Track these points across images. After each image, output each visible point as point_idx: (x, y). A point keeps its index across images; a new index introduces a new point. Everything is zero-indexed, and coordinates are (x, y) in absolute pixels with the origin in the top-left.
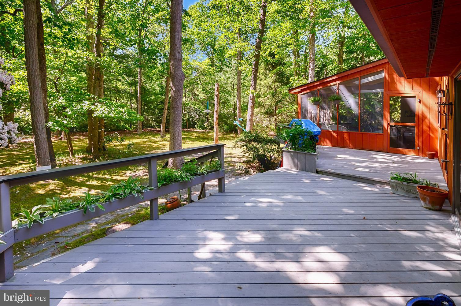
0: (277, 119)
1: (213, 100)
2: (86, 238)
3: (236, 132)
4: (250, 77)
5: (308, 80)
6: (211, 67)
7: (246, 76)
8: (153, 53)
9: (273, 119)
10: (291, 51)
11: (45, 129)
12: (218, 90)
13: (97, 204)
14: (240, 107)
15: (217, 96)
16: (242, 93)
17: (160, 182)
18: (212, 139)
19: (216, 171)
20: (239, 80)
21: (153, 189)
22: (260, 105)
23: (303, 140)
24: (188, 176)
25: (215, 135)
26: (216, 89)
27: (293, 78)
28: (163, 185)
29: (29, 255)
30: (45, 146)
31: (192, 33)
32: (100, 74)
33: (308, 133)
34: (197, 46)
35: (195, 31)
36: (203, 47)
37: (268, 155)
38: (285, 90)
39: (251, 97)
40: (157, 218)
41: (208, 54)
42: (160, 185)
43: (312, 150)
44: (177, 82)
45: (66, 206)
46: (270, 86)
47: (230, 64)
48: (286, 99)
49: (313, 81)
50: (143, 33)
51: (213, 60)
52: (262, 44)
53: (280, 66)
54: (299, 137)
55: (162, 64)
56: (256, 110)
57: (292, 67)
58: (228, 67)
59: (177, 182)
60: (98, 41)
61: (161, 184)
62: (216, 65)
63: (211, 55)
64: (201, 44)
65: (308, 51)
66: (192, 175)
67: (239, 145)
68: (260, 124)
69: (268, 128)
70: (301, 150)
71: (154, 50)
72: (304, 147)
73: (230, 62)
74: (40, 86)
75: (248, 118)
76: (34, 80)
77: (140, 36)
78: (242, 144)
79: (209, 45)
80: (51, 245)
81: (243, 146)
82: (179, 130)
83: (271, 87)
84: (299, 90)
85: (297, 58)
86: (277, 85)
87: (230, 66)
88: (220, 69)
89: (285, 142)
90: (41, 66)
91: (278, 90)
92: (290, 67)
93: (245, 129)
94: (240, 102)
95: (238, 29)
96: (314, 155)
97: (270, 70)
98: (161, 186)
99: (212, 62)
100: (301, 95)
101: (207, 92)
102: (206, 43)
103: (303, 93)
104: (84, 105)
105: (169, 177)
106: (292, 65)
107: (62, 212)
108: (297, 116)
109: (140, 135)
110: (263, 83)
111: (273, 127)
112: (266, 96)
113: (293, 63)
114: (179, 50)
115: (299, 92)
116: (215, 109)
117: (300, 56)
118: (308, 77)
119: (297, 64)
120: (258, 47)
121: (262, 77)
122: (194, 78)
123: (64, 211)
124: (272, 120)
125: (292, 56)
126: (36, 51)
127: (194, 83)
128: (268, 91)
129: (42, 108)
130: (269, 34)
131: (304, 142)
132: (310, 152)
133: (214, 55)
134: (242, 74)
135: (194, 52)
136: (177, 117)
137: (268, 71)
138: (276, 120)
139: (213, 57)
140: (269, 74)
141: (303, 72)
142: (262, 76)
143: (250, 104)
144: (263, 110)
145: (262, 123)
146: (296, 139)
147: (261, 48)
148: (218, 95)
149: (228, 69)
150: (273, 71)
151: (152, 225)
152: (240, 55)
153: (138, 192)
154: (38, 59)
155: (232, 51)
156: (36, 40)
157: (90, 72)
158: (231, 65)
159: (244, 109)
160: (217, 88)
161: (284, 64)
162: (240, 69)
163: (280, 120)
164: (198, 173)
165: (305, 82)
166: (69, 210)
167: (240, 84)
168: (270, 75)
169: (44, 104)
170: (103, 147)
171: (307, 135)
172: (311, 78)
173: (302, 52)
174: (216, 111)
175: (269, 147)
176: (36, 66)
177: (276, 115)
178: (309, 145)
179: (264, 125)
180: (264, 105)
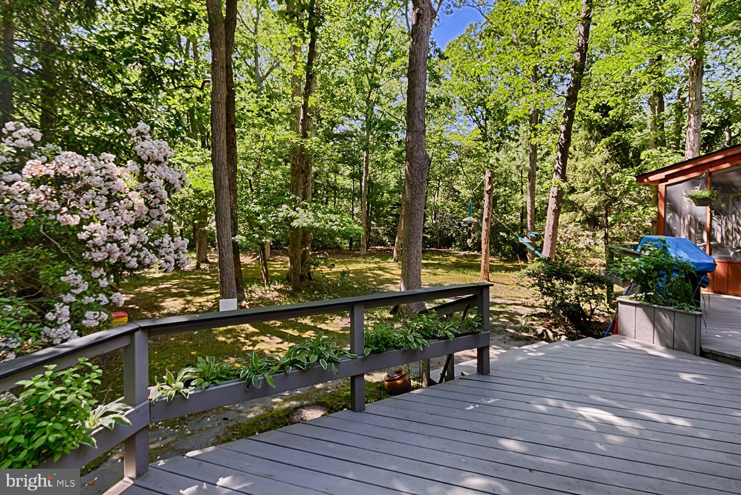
0: (610, 233)
1: (482, 198)
2: (262, 420)
3: (524, 258)
4: (556, 154)
5: (683, 155)
6: (481, 142)
7: (548, 154)
8: (387, 126)
9: (600, 234)
10: (644, 101)
11: (231, 245)
12: (490, 182)
13: (266, 375)
14: (533, 211)
15: (490, 192)
16: (537, 186)
17: (368, 347)
18: (477, 268)
19: (472, 333)
20: (533, 161)
21: (355, 358)
22: (574, 207)
23: (668, 282)
24: (419, 340)
25: (483, 261)
26: (487, 180)
27: (648, 151)
28: (373, 352)
29: (189, 432)
30: (231, 271)
31: (451, 87)
32: (307, 163)
33: (681, 267)
34: (459, 108)
35: (455, 83)
36: (468, 109)
37: (586, 307)
38: (629, 178)
39: (555, 192)
40: (362, 410)
41: (478, 120)
42: (367, 351)
43: (692, 304)
44: (415, 170)
45: (222, 373)
46: (595, 170)
47: (516, 134)
48: (630, 195)
49: (696, 156)
50: (373, 97)
51: (486, 131)
52: (580, 91)
53: (619, 130)
54: (659, 276)
55: (400, 142)
56: (564, 218)
57: (646, 131)
58: (513, 140)
59: (399, 348)
60: (305, 114)
61: (370, 350)
62: (491, 139)
63: (482, 123)
64: (465, 105)
65: (685, 95)
66: (426, 338)
67: (525, 283)
68: (572, 242)
69: (590, 250)
70: (663, 302)
71: (388, 121)
72: (669, 297)
73: (517, 130)
74: (228, 186)
75: (548, 232)
76: (221, 177)
77: (368, 101)
78: (533, 282)
79: (479, 105)
80: (217, 422)
81: (533, 286)
82: (418, 251)
83: (598, 173)
84: (662, 176)
85: (659, 112)
86: (612, 168)
87: (517, 137)
88: (497, 145)
89: (625, 283)
90: (231, 157)
91: (613, 177)
92: (641, 131)
93: (541, 252)
94: (533, 202)
95: (531, 67)
96: (696, 316)
97: (597, 140)
98: (370, 354)
99: (485, 135)
100: (666, 186)
101: (472, 186)
102: (475, 101)
103: (670, 181)
104: (281, 210)
105: (384, 339)
106: (645, 126)
107: (215, 383)
108: (655, 228)
109: (364, 256)
110: (580, 166)
111: (601, 248)
112: (587, 189)
113: (649, 122)
114: (421, 117)
115: (661, 181)
116: (485, 216)
117: (666, 108)
118: (683, 148)
119: (658, 124)
120: (572, 99)
121: (580, 154)
122: (452, 162)
123: (217, 381)
124: (597, 235)
125: (647, 109)
126: (223, 136)
127: (452, 171)
128: (592, 180)
129: (229, 216)
130: (596, 71)
131: (671, 286)
132: (687, 309)
133: (487, 122)
134: (539, 151)
135: (453, 118)
136: (414, 229)
137: (592, 143)
138: (606, 235)
139: (486, 123)
140: (594, 148)
141: (673, 139)
142: (580, 152)
143: (552, 205)
144: (580, 217)
145: (578, 241)
146: (651, 279)
147: (577, 100)
148: (490, 190)
149: (514, 144)
150: (603, 141)
151: (352, 421)
152: (536, 117)
153: (330, 360)
154: (225, 146)
155: (518, 109)
156: (224, 120)
157: (294, 162)
158: (519, 135)
159: (539, 216)
160: (490, 178)
161: (630, 126)
162: (534, 141)
163: (616, 236)
164: (438, 335)
165: (677, 159)
166: (225, 380)
167: (535, 169)
168: (596, 150)
169: (232, 210)
170: (309, 274)
171: (677, 271)
172: (692, 149)
173: (670, 99)
174: (487, 220)
175: (588, 290)
176: (224, 158)
177: (608, 227)
178: (683, 293)
179: (581, 245)
180: (582, 206)
